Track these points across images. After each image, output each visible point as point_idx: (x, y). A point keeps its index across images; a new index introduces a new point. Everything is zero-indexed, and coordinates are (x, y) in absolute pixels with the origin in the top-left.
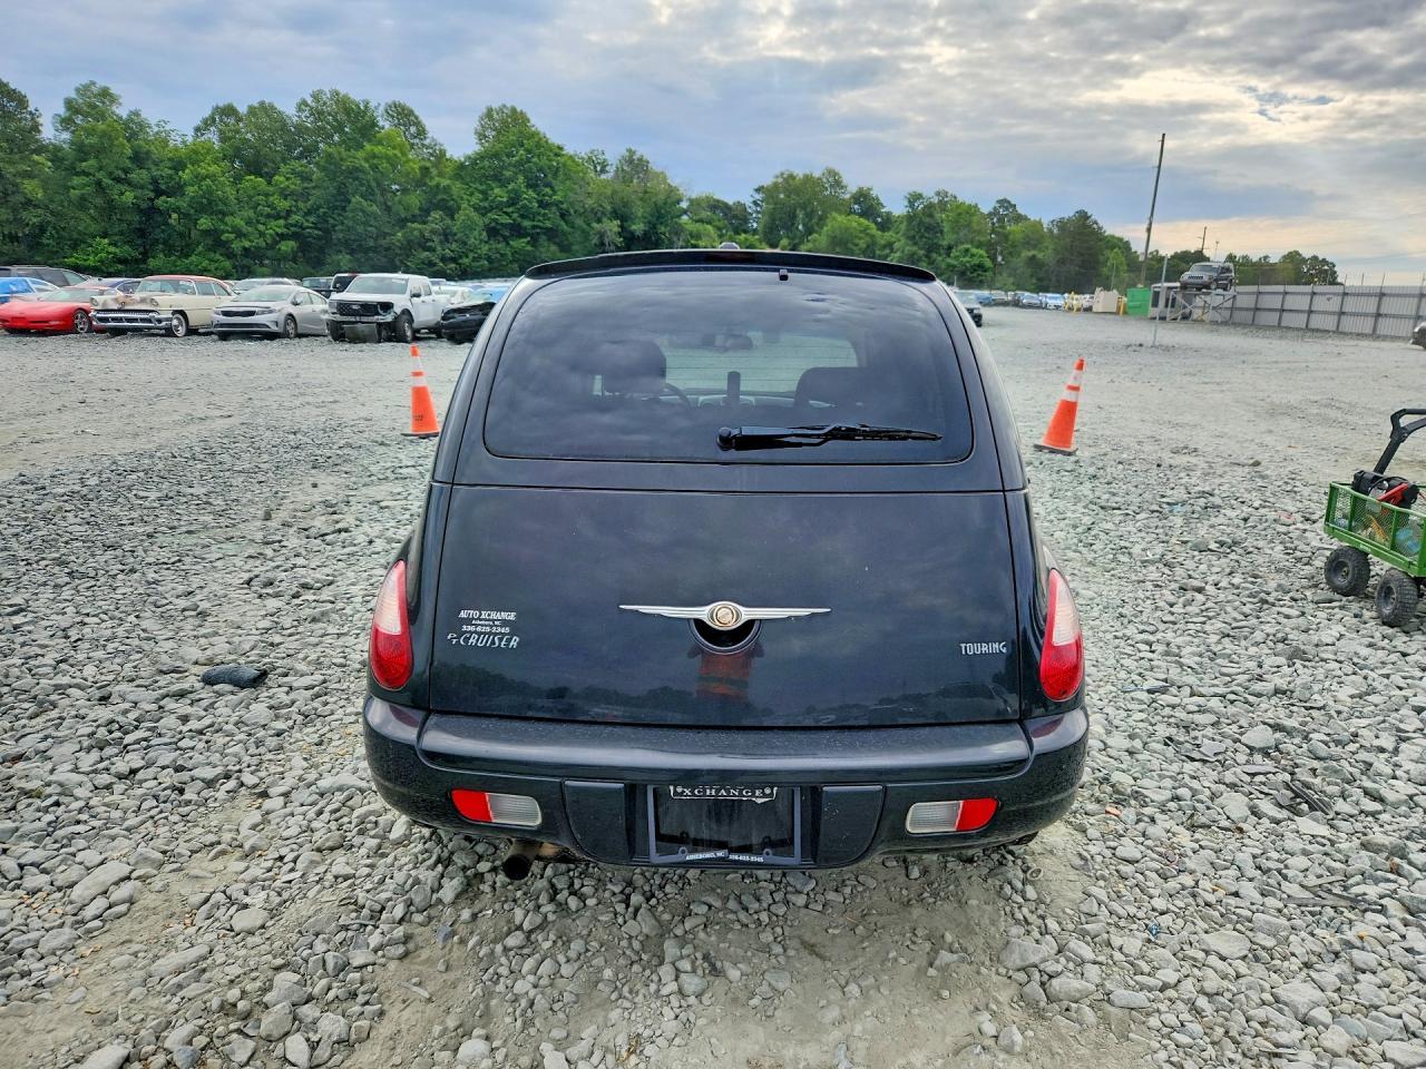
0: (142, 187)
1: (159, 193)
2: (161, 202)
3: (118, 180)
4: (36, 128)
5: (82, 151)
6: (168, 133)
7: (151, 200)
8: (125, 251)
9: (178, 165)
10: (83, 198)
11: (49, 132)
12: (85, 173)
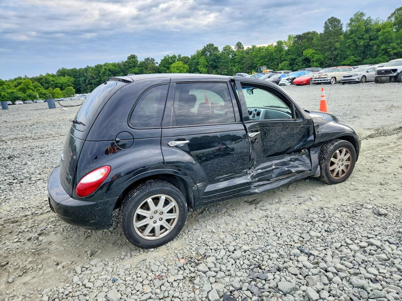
0: (366, 39)
1: (371, 40)
2: (371, 43)
3: (360, 39)
4: (341, 29)
5: (352, 32)
6: (378, 21)
7: (368, 42)
8: (358, 58)
9: (379, 30)
10: (350, 45)
11: (345, 29)
12: (351, 38)
